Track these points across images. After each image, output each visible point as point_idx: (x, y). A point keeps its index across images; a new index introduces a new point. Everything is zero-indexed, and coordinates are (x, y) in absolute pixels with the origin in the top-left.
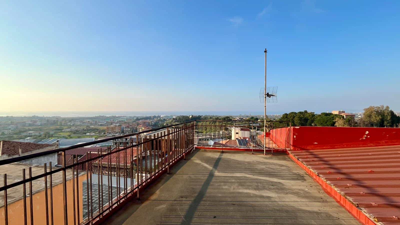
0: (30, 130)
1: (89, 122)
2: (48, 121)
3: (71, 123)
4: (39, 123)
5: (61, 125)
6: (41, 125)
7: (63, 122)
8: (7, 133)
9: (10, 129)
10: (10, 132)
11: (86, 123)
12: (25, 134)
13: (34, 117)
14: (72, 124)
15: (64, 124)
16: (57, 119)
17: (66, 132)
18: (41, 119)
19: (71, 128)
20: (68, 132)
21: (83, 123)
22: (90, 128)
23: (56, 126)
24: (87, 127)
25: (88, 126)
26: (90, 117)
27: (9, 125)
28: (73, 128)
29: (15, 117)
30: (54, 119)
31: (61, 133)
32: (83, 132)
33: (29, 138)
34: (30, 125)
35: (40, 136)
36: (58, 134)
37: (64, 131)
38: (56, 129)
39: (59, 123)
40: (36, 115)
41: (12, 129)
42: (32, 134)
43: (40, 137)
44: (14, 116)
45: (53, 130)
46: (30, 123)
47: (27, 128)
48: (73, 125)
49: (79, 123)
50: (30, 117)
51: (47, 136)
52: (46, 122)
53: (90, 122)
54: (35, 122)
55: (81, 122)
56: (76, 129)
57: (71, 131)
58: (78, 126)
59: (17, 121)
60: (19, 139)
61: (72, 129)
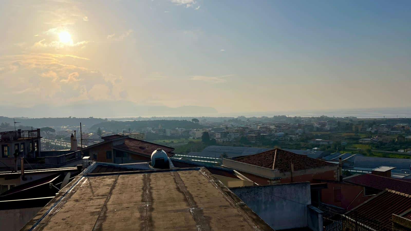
0: (318, 137)
1: (403, 127)
2: (339, 123)
3: (371, 129)
4: (327, 127)
5: (357, 131)
6: (330, 130)
7: (360, 127)
8: (295, 139)
9: (297, 134)
10: (298, 138)
11: (398, 130)
12: (312, 142)
13: (322, 118)
14: (373, 131)
15: (361, 130)
16: (351, 120)
17: (365, 144)
18: (332, 121)
19: (372, 137)
20: (367, 144)
21: (392, 129)
22: (406, 140)
23: (349, 133)
24: (400, 138)
25: (401, 136)
26: (406, 117)
27: (297, 128)
28: (375, 138)
29: (302, 118)
30: (347, 122)
31: (356, 145)
32: (391, 146)
33: (316, 148)
34: (318, 129)
35: (329, 147)
36: (352, 146)
37: (361, 141)
38: (349, 137)
39: (354, 129)
40: (325, 115)
41: (300, 134)
42: (320, 144)
43: (329, 149)
44: (302, 116)
45: (345, 139)
46: (318, 126)
47: (314, 133)
48: (376, 132)
49: (385, 130)
50: (318, 118)
51: (337, 148)
52: (337, 126)
53: (405, 129)
54: (324, 125)
55: (388, 126)
56: (381, 139)
57: (371, 143)
58: (384, 134)
59: (304, 124)
60: (306, 149)
61: (374, 140)
